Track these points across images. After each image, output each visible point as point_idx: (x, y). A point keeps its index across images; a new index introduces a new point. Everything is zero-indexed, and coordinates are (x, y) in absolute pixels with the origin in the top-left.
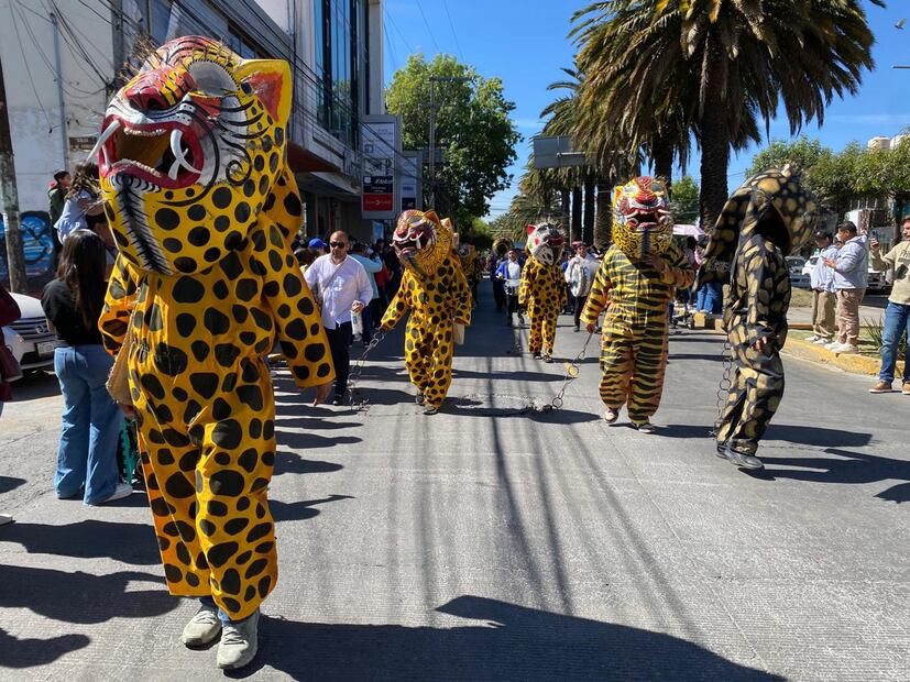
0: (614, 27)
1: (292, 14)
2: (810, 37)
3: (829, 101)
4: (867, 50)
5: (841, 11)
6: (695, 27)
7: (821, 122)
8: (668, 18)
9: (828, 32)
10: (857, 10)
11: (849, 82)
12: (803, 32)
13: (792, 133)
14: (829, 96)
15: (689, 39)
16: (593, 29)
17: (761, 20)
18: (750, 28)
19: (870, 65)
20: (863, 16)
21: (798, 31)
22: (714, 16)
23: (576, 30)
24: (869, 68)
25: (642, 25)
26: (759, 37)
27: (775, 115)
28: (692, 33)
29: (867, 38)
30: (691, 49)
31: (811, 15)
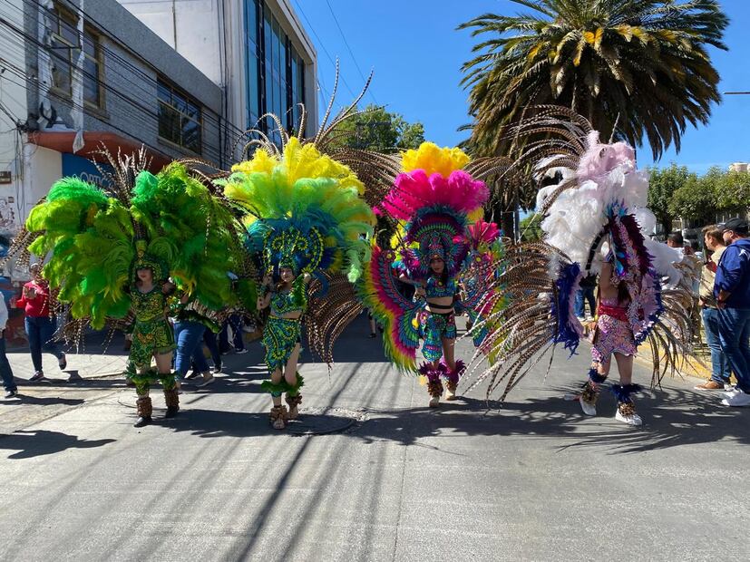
0: (495, 73)
1: (224, 70)
2: (662, 76)
3: (683, 130)
4: (714, 86)
5: (689, 54)
6: (562, 70)
7: (678, 149)
8: (541, 65)
9: (677, 72)
10: (702, 52)
11: (700, 114)
12: (655, 72)
13: (655, 159)
14: (683, 126)
15: (557, 81)
16: (481, 76)
17: (617, 63)
18: (610, 71)
19: (718, 99)
20: (707, 57)
21: (650, 72)
22: (577, 61)
23: (467, 79)
24: (717, 101)
25: (519, 71)
26: (618, 78)
27: (641, 144)
28: (560, 75)
29: (713, 77)
30: (559, 89)
31: (660, 57)
